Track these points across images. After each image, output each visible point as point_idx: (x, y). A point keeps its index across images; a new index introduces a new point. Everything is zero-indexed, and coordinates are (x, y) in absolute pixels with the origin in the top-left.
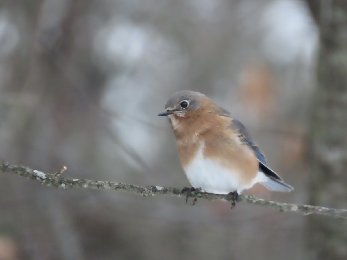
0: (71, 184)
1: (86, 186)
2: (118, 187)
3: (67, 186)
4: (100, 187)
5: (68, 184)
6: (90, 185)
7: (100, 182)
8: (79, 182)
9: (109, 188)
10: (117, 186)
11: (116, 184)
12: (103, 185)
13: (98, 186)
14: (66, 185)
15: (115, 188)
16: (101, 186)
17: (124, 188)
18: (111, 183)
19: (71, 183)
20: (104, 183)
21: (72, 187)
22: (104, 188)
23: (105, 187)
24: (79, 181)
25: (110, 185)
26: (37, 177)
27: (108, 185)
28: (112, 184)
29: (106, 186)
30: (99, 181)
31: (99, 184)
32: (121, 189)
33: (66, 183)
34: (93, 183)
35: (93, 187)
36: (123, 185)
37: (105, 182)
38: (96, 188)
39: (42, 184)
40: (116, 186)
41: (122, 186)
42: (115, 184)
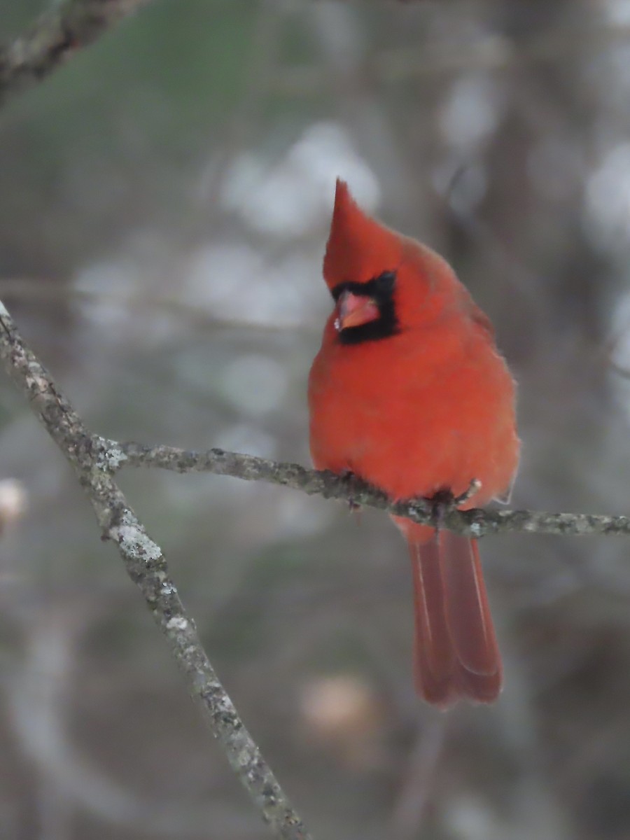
0: (495, 524)
1: (531, 527)
2: (611, 528)
3: (485, 528)
4: (567, 530)
5: (486, 524)
6: (541, 523)
7: (565, 516)
8: (514, 519)
9: (590, 529)
10: (608, 524)
11: (607, 520)
12: (573, 523)
13: (562, 526)
14: (481, 525)
15: (603, 529)
16: (569, 525)
17: (625, 529)
18: (594, 517)
19: (494, 520)
20: (575, 518)
21: (497, 530)
22: (577, 532)
23: (579, 529)
24: (514, 515)
25: (592, 522)
26: (411, 509)
27: (586, 523)
28: (596, 519)
29: (582, 527)
30: (563, 515)
31: (564, 520)
32: (618, 533)
33: (483, 521)
34: (548, 520)
35: (550, 530)
36: (624, 522)
37: (579, 517)
38: (557, 531)
39: (423, 524)
40: (605, 524)
41: (620, 525)
42: (603, 519)
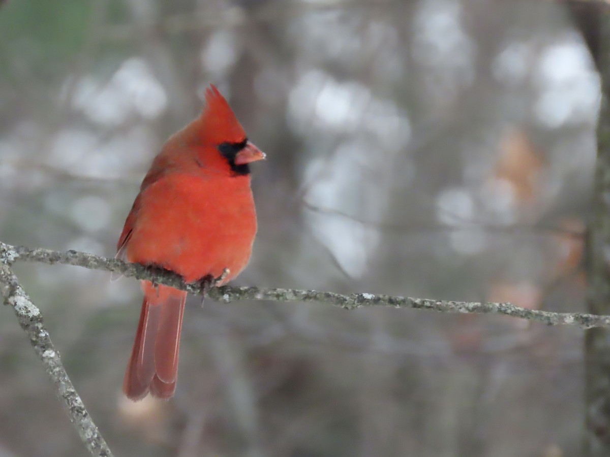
0: (238, 295)
1: (259, 296)
2: (307, 297)
3: (232, 298)
4: (281, 298)
5: (232, 295)
6: (266, 295)
7: (279, 290)
8: (249, 292)
9: (294, 298)
10: (305, 295)
11: (304, 292)
12: (284, 294)
13: (278, 296)
14: (230, 296)
15: (302, 298)
16: (282, 295)
17: (315, 298)
18: (297, 290)
19: (237, 292)
20: (285, 291)
21: (239, 298)
22: (287, 299)
23: (288, 298)
24: (249, 289)
25: (295, 293)
26: (188, 286)
27: (292, 294)
28: (298, 292)
29: (290, 296)
30: (278, 289)
31: (279, 293)
32: (311, 300)
33: (231, 293)
34: (269, 293)
35: (270, 298)
36: (315, 294)
37: (288, 290)
38: (275, 299)
39: (195, 295)
40: (303, 295)
41: (313, 295)
42: (302, 292)
